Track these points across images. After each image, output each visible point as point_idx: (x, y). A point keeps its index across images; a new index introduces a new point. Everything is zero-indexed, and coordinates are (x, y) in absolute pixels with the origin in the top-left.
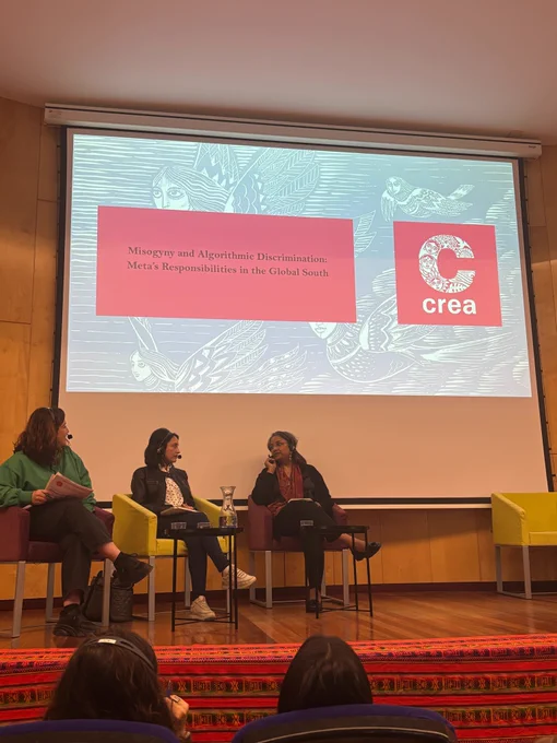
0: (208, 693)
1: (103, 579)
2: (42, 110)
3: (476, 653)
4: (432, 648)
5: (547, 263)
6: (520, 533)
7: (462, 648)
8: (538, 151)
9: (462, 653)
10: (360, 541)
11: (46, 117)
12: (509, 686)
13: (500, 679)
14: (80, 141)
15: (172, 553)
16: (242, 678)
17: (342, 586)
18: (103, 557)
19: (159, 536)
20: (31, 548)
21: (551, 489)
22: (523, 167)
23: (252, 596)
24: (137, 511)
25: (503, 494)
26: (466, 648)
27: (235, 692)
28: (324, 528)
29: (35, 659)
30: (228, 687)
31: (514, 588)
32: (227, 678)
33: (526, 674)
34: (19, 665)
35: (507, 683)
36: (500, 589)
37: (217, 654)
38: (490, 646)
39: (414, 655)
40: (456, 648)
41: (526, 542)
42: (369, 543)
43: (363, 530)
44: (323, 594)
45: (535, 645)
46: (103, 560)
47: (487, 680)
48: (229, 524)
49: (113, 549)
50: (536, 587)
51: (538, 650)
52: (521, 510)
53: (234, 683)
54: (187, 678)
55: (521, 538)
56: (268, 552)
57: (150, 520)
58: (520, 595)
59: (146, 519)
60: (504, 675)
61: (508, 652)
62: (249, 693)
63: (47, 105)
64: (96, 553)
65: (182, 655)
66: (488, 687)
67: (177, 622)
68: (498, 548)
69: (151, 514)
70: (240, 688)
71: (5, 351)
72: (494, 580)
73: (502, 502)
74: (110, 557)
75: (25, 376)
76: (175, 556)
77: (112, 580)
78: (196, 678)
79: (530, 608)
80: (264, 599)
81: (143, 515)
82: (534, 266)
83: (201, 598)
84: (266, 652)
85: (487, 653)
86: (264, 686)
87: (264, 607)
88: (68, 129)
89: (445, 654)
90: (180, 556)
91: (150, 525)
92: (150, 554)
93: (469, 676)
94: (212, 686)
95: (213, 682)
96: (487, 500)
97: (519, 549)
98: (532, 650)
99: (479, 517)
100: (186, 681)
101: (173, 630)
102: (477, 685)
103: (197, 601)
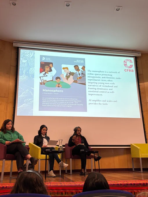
0: (56, 195)
1: (26, 166)
2: (13, 43)
3: (131, 184)
4: (119, 183)
5: (143, 83)
6: (139, 154)
7: (127, 183)
8: (140, 55)
10: (96, 156)
11: (13, 45)
13: (138, 192)
14: (22, 51)
15: (45, 158)
16: (66, 191)
17: (91, 169)
20: (7, 156)
21: (146, 143)
22: (136, 58)
23: (66, 172)
25: (134, 144)
26: (128, 183)
27: (64, 195)
28: (87, 151)
29: (8, 186)
30: (62, 193)
31: (138, 170)
32: (62, 191)
34: (3, 187)
36: (133, 170)
37: (59, 184)
38: (135, 183)
39: (114, 184)
40: (125, 183)
41: (141, 157)
42: (99, 156)
43: (97, 152)
44: (86, 171)
45: (147, 182)
46: (27, 160)
48: (61, 150)
49: (29, 156)
50: (144, 169)
52: (139, 148)
53: (63, 192)
54: (51, 191)
55: (139, 156)
56: (71, 159)
58: (140, 171)
59: (38, 149)
61: (140, 184)
62: (68, 195)
63: (14, 42)
64: (25, 157)
65: (49, 185)
66: (135, 194)
67: (46, 177)
68: (133, 158)
70: (65, 194)
71: (1, 105)
72: (132, 168)
73: (133, 146)
75: (6, 112)
76: (46, 159)
77: (29, 166)
78: (53, 191)
79: (142, 174)
80: (70, 172)
82: (140, 84)
83: (52, 171)
84: (72, 184)
85: (134, 184)
86: (72, 193)
87: (70, 174)
88: (19, 48)
89: (123, 184)
90: (47, 159)
91: (39, 151)
92: (39, 159)
93: (130, 191)
94: (58, 193)
96: (129, 146)
97: (139, 159)
99: (128, 150)
101: (45, 179)
103: (51, 172)
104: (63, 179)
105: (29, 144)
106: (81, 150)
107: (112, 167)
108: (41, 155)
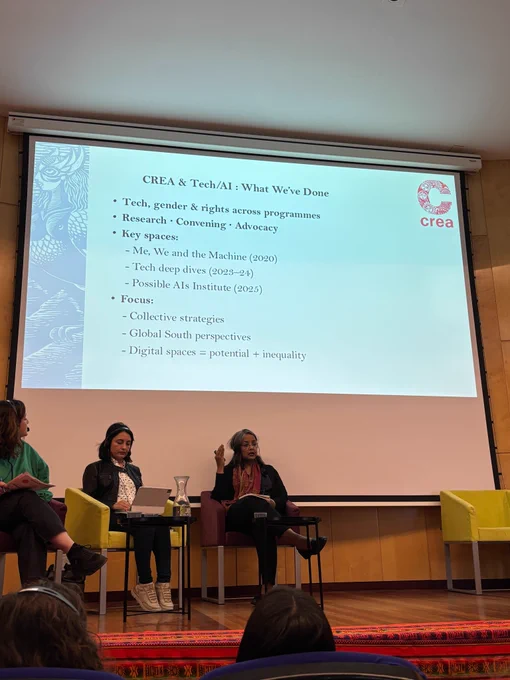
0: (161, 678)
1: (54, 573)
2: (6, 119)
3: (433, 636)
4: (390, 632)
5: (488, 270)
6: (469, 529)
7: (419, 631)
8: (477, 165)
9: (419, 637)
11: (9, 124)
12: (467, 670)
13: (458, 663)
14: (41, 149)
15: (124, 546)
16: (196, 662)
18: (55, 548)
19: (112, 528)
21: (498, 486)
22: (464, 179)
23: (204, 595)
24: (90, 504)
25: (452, 492)
26: (423, 632)
27: (188, 676)
28: (276, 519)
30: (181, 671)
31: (465, 586)
32: (180, 662)
33: (484, 658)
35: (466, 667)
36: (450, 586)
37: (171, 638)
38: (447, 630)
39: (370, 637)
40: (413, 631)
41: (475, 538)
42: (319, 537)
43: (315, 519)
45: (492, 629)
47: (446, 665)
48: (182, 514)
50: (486, 584)
51: (496, 633)
52: (469, 505)
53: (187, 668)
54: (140, 662)
55: (470, 534)
56: (221, 548)
57: (103, 512)
58: (473, 591)
59: (99, 511)
60: (462, 659)
61: (466, 635)
63: (10, 113)
64: (49, 543)
65: (135, 640)
66: (446, 671)
67: (128, 613)
68: (447, 545)
69: (104, 506)
70: (194, 672)
72: (444, 578)
73: (451, 498)
74: (63, 548)
76: (127, 549)
77: (64, 573)
78: (148, 662)
79: (480, 602)
80: (217, 596)
81: (96, 507)
82: (477, 272)
84: (221, 637)
85: (444, 635)
87: (217, 604)
88: (30, 137)
89: (403, 637)
91: (103, 517)
92: (102, 547)
93: (427, 660)
94: (165, 671)
95: (166, 666)
96: (436, 498)
97: (468, 545)
98: (489, 633)
99: (429, 514)
100: (137, 665)
101: (125, 621)
102: (435, 670)
104: (189, 618)
105: (68, 492)
106: (257, 515)
107: (372, 577)
108: (111, 533)
